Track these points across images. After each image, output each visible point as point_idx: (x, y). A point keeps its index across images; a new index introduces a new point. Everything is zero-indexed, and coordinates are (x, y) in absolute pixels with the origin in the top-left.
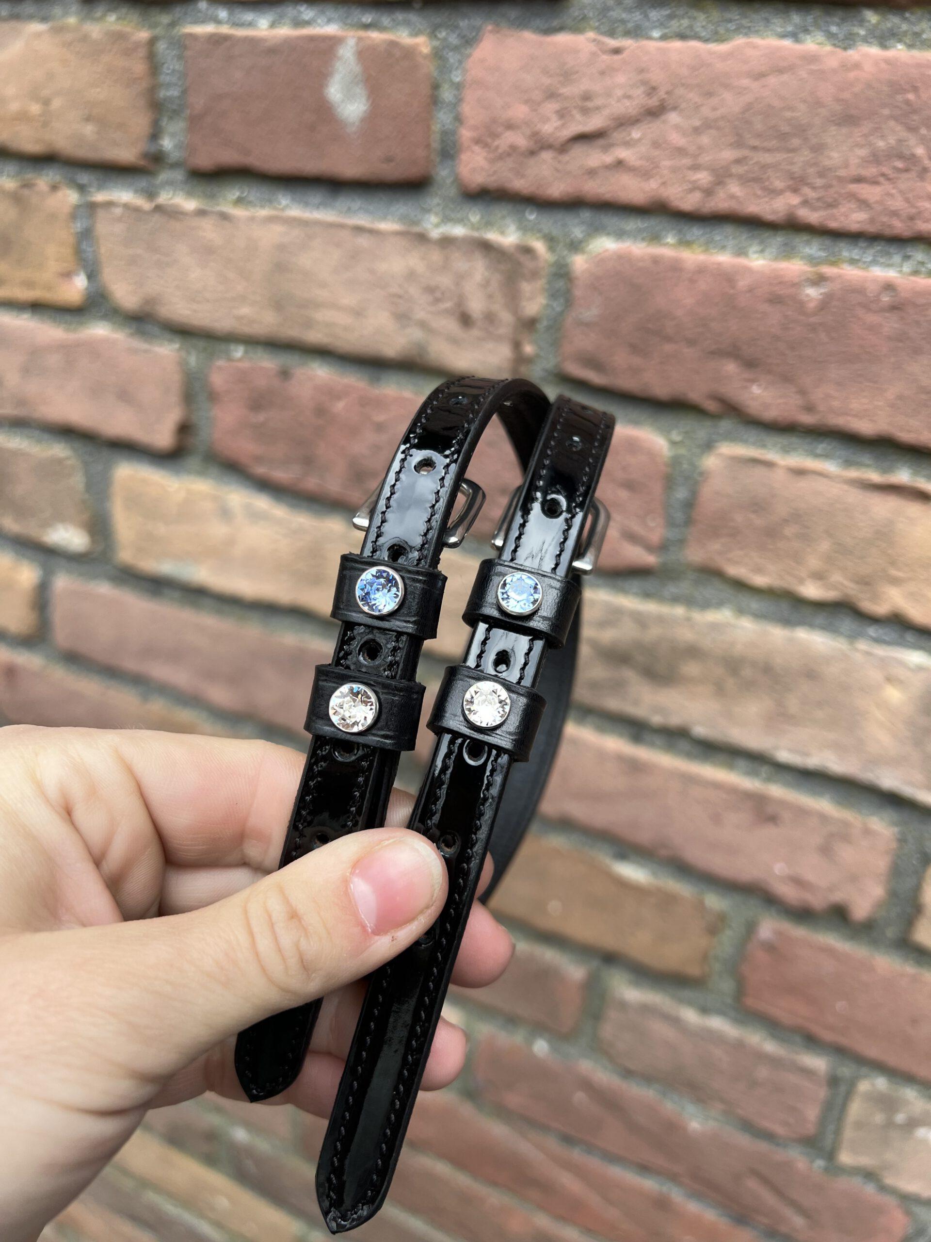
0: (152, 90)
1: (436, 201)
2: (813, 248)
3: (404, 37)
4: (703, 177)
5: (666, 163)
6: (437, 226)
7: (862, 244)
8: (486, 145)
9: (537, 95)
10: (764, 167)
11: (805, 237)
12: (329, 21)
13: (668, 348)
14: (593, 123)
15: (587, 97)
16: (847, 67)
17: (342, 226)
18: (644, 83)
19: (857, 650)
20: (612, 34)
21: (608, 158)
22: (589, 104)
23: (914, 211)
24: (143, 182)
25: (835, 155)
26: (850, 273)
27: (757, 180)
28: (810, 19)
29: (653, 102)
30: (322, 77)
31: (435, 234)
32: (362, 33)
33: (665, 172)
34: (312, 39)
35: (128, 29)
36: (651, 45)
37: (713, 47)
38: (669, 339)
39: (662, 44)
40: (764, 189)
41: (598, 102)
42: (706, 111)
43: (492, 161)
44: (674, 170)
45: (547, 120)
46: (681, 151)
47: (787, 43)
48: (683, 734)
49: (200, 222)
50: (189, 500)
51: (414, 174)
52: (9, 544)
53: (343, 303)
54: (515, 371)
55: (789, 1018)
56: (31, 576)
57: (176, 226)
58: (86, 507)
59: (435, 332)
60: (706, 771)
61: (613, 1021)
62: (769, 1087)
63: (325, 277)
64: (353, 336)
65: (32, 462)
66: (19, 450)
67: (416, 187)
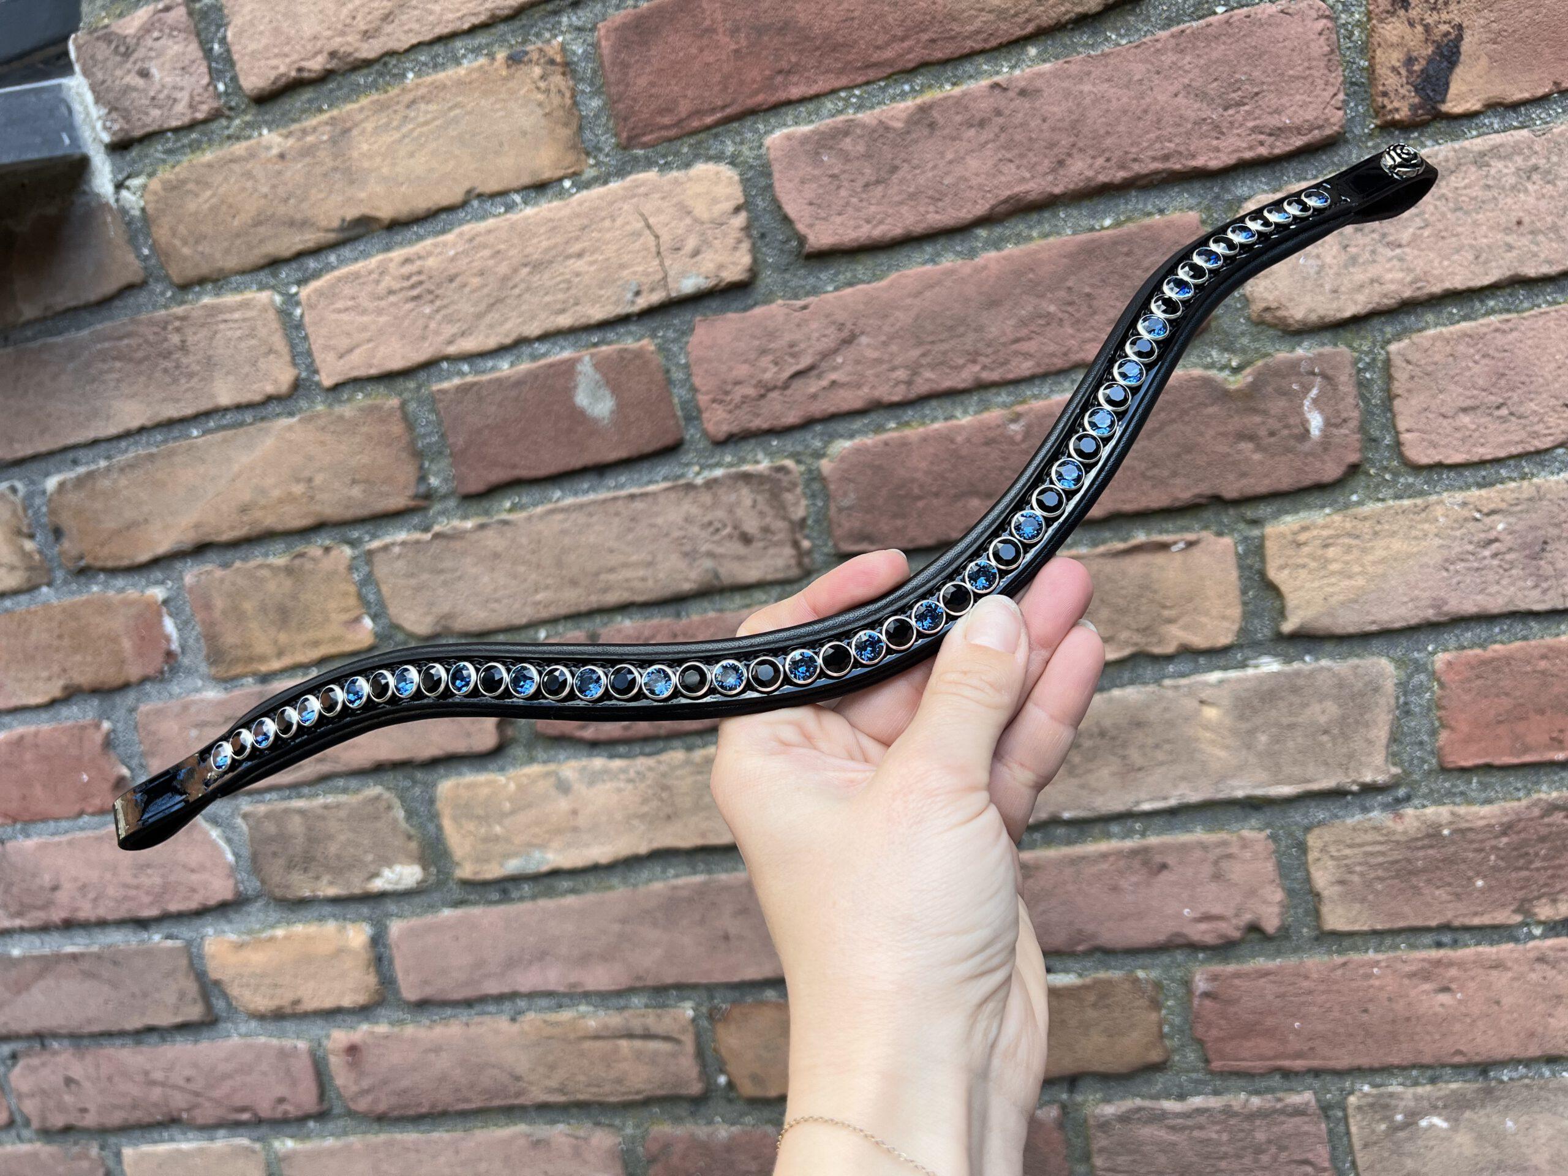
0: (412, 442)
1: (691, 456)
2: (1004, 397)
3: (630, 344)
4: (902, 374)
5: (869, 372)
6: (698, 474)
7: (1037, 382)
8: (721, 402)
9: (752, 356)
10: (945, 353)
11: (994, 390)
12: (562, 348)
13: (920, 504)
14: (804, 362)
15: (791, 346)
16: (977, 270)
17: (615, 499)
18: (834, 323)
19: (1167, 688)
20: (796, 297)
21: (824, 383)
22: (796, 349)
23: (1064, 349)
24: (416, 520)
25: (993, 329)
26: (1037, 405)
27: (942, 363)
28: (939, 247)
29: (845, 334)
30: (568, 392)
31: (699, 481)
32: (594, 350)
33: (871, 379)
34: (551, 366)
35: (378, 402)
36: (830, 297)
37: (875, 285)
38: (919, 498)
39: (837, 294)
40: (951, 367)
41: (803, 346)
42: (886, 328)
43: (730, 412)
44: (877, 376)
45: (765, 370)
46: (878, 361)
47: (929, 267)
48: (1055, 821)
49: (482, 534)
50: (520, 788)
51: (668, 440)
52: (327, 909)
53: (634, 558)
54: (800, 564)
55: (1259, 1065)
56: (358, 935)
57: (457, 545)
58: (410, 838)
59: (722, 556)
60: (1091, 848)
61: (1101, 1150)
62: (1273, 1149)
63: (611, 544)
64: (650, 583)
65: (343, 814)
66: (326, 807)
67: (671, 450)
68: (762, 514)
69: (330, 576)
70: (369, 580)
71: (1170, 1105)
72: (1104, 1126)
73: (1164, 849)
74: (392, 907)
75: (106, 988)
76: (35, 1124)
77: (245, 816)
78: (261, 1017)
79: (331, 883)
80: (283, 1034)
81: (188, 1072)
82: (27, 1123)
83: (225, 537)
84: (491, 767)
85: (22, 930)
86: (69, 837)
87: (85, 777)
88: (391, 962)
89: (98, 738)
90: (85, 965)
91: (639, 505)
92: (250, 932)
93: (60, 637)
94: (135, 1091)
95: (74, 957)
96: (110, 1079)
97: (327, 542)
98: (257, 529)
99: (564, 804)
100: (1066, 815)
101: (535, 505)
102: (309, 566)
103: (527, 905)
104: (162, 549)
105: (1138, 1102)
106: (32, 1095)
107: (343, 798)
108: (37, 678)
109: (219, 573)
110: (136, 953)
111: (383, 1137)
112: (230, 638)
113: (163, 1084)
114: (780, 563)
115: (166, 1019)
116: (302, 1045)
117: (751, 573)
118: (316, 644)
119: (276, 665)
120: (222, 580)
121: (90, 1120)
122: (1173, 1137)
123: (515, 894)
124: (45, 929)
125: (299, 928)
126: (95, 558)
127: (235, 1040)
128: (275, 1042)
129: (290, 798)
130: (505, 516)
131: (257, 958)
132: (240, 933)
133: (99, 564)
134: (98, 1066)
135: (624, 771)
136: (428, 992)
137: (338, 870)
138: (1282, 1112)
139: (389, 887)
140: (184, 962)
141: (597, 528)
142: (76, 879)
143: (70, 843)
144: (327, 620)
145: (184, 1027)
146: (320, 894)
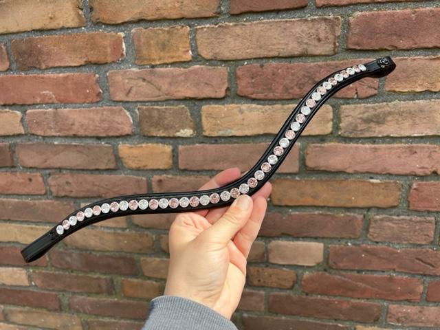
1: (308, 11)
2: (412, 5)
6: (309, 17)
11: (410, 3)
17: (281, 22)
19: (432, 102)
24: (214, 21)
31: (309, 19)
38: (378, 33)
48: (388, 137)
49: (235, 28)
50: (228, 110)
51: (303, 4)
52: (160, 140)
53: (282, 42)
54: (334, 50)
55: (423, 209)
56: (168, 149)
57: (226, 30)
58: (191, 121)
59: (310, 44)
60: (395, 145)
61: (373, 227)
62: (419, 231)
63: (276, 36)
64: (285, 51)
65: (171, 112)
66: (166, 109)
67: (303, 8)
68: (327, 33)
69: (181, 36)
70: (194, 39)
71: (395, 217)
72: (376, 221)
73: (417, 147)
74: (180, 141)
75: (85, 156)
76: (54, 194)
77: (139, 109)
78: (132, 170)
79: (163, 132)
80: (139, 175)
81: (107, 183)
82: (51, 193)
83: (149, 18)
84: (220, 103)
85: (59, 136)
86: (80, 109)
87: (88, 91)
88: (177, 157)
89: (94, 79)
90: (78, 149)
91: (288, 25)
92: (134, 144)
93: (87, 44)
94: (89, 187)
95: (75, 146)
96: (81, 183)
97: (183, 24)
98: (161, 17)
99: (240, 117)
100: (392, 135)
101: (253, 21)
102: (175, 31)
103: (223, 145)
104: (126, 20)
105: (386, 216)
106: (55, 186)
107: (172, 107)
108: (77, 57)
109: (144, 30)
110: (96, 147)
112: (144, 52)
113: (99, 186)
114: (328, 49)
115: (103, 167)
116: (144, 179)
117: (318, 52)
118: (172, 57)
119: (158, 63)
120: (144, 33)
121: (73, 194)
122: (394, 226)
123: (219, 142)
124: (66, 137)
125: (150, 144)
126: (104, 20)
127: (123, 175)
128: (135, 177)
129: (154, 105)
130: (243, 23)
131: (136, 152)
132: (131, 144)
133: (104, 22)
134: (77, 179)
135: (261, 109)
136: (188, 167)
137: (166, 128)
138: (425, 222)
139: (181, 135)
140: (112, 151)
141: (273, 30)
142: (80, 122)
143: (80, 111)
144: (178, 50)
145: (107, 170)
146: (158, 135)
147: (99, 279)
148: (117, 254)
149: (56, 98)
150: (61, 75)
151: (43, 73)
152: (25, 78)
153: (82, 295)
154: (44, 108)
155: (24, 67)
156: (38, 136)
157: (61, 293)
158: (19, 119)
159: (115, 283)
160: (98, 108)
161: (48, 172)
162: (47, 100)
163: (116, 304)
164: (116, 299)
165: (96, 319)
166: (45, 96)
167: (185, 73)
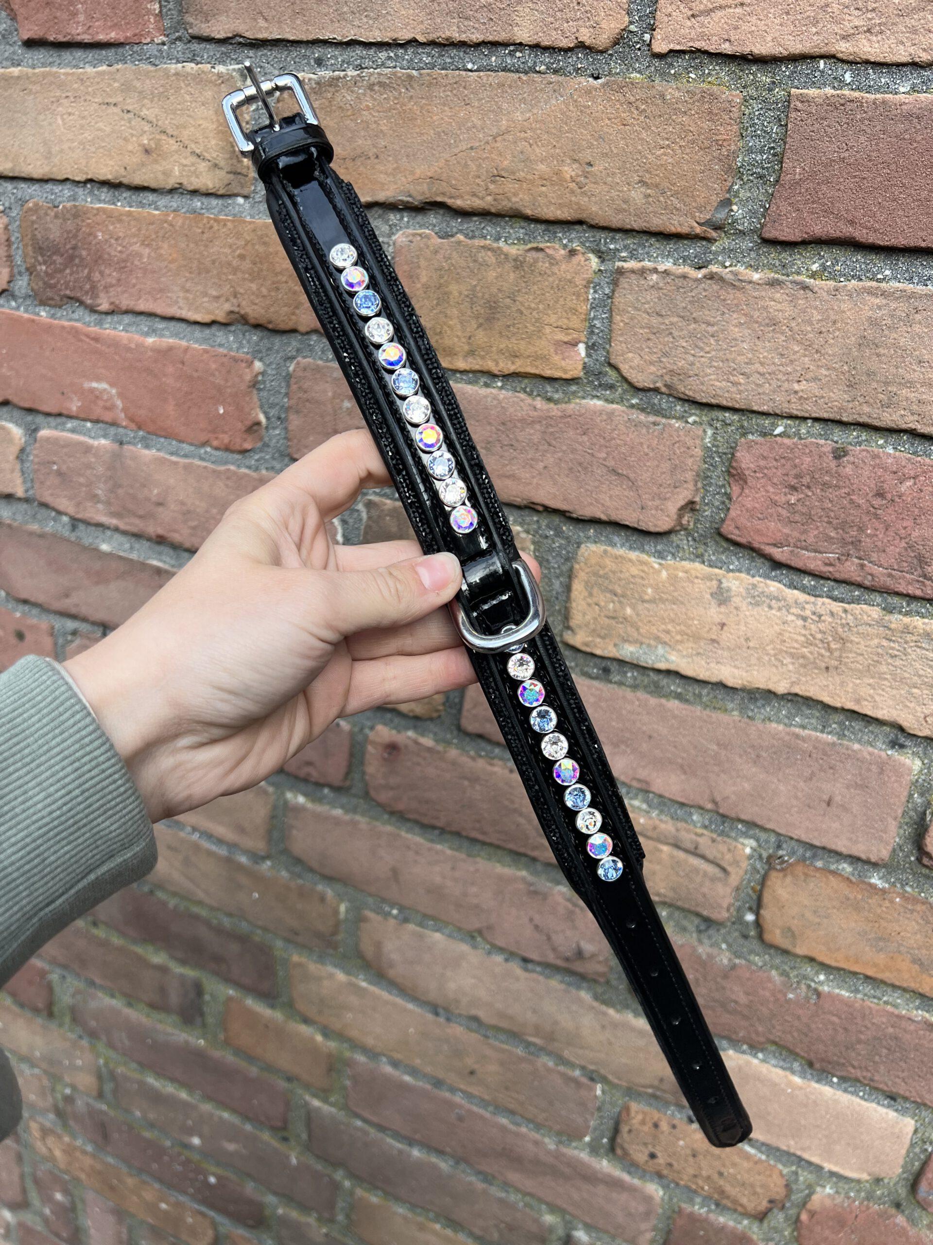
35: (714, 88)
49: (770, 292)
57: (731, 296)
77: (369, 505)
84: (650, 547)
85: (117, 529)
86: (187, 460)
87: (221, 410)
89: (248, 375)
93: (242, 257)
97: (575, 245)
98: (505, 205)
99: (714, 613)
101: (850, 277)
102: (543, 265)
103: (628, 693)
104: (383, 195)
108: (205, 294)
109: (436, 241)
111: (389, 828)
116: (344, 726)
118: (515, 356)
119: (461, 363)
120: (436, 251)
123: (616, 677)
124: (137, 536)
130: (804, 279)
135: (799, 605)
136: (489, 729)
142: (182, 503)
143: (186, 467)
144: (539, 333)
147: (163, 970)
148: (227, 922)
149: (124, 410)
150: (150, 340)
151: (100, 323)
152: (48, 329)
153: (113, 996)
154: (87, 433)
155: (50, 294)
156: (60, 513)
157: (59, 971)
158: (14, 450)
159: (207, 997)
160: (244, 470)
161: (71, 625)
162: (98, 411)
163: (199, 1055)
164: (202, 1042)
165: (137, 1076)
166: (96, 396)
167: (546, 420)
